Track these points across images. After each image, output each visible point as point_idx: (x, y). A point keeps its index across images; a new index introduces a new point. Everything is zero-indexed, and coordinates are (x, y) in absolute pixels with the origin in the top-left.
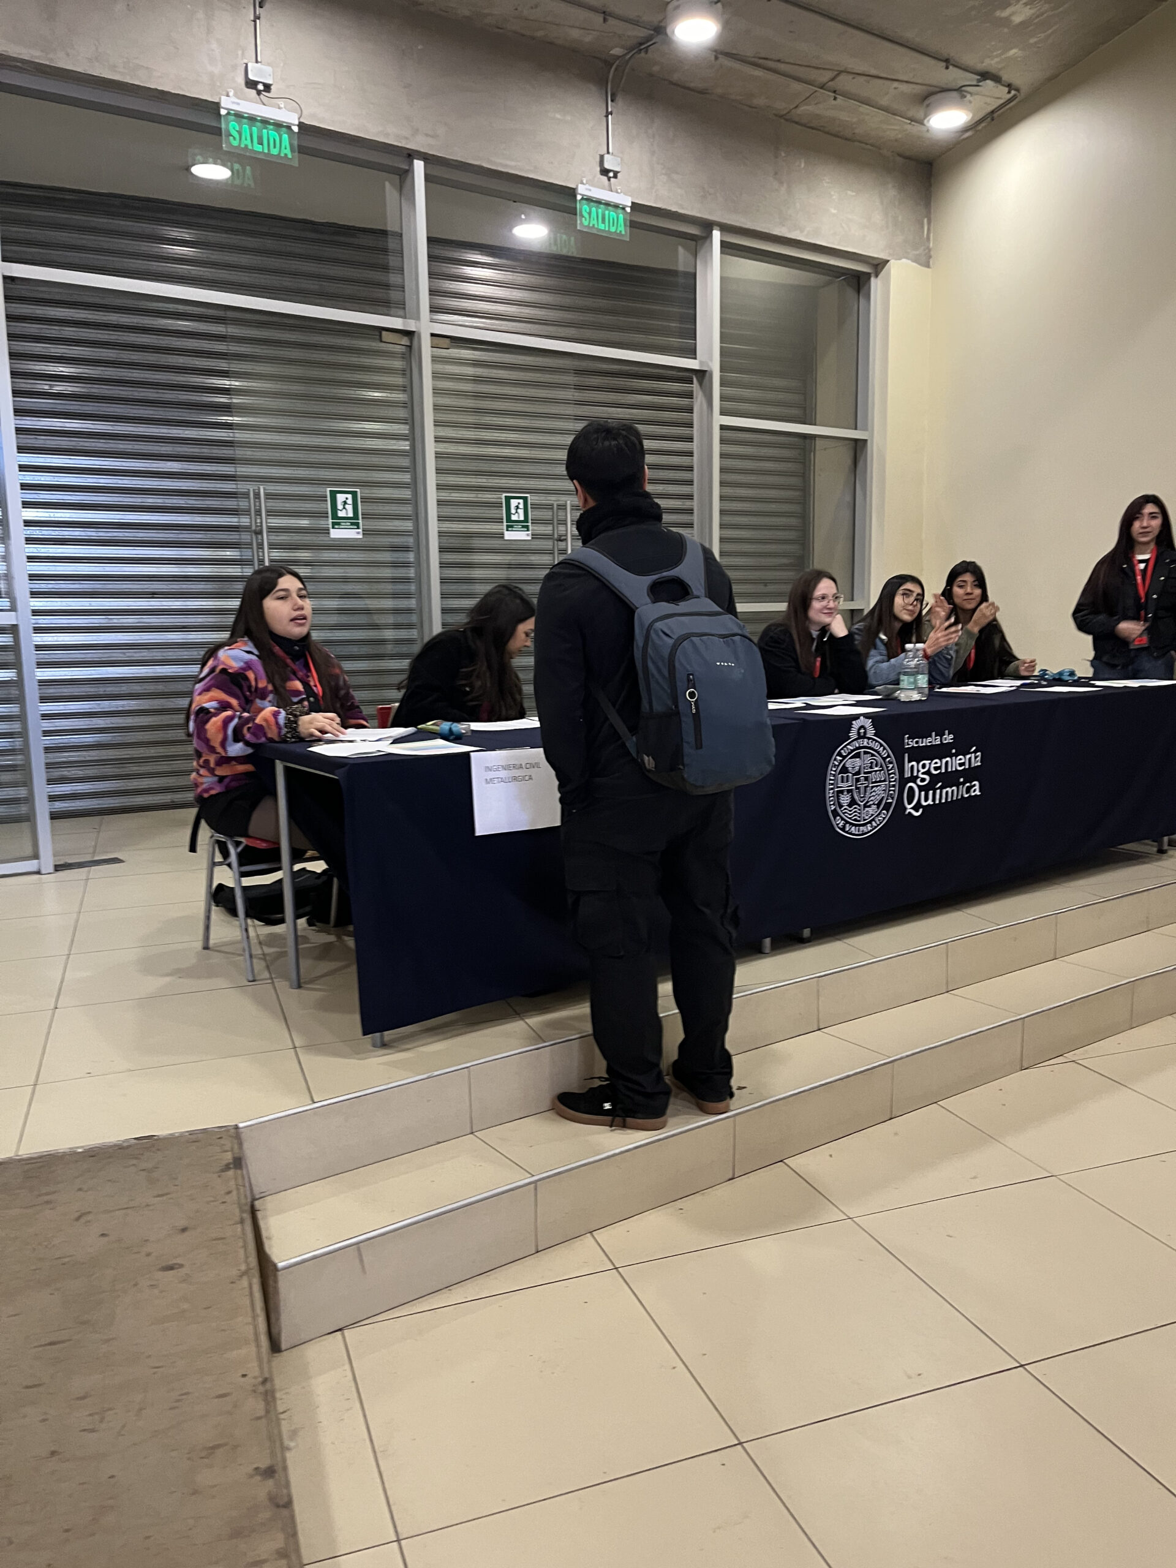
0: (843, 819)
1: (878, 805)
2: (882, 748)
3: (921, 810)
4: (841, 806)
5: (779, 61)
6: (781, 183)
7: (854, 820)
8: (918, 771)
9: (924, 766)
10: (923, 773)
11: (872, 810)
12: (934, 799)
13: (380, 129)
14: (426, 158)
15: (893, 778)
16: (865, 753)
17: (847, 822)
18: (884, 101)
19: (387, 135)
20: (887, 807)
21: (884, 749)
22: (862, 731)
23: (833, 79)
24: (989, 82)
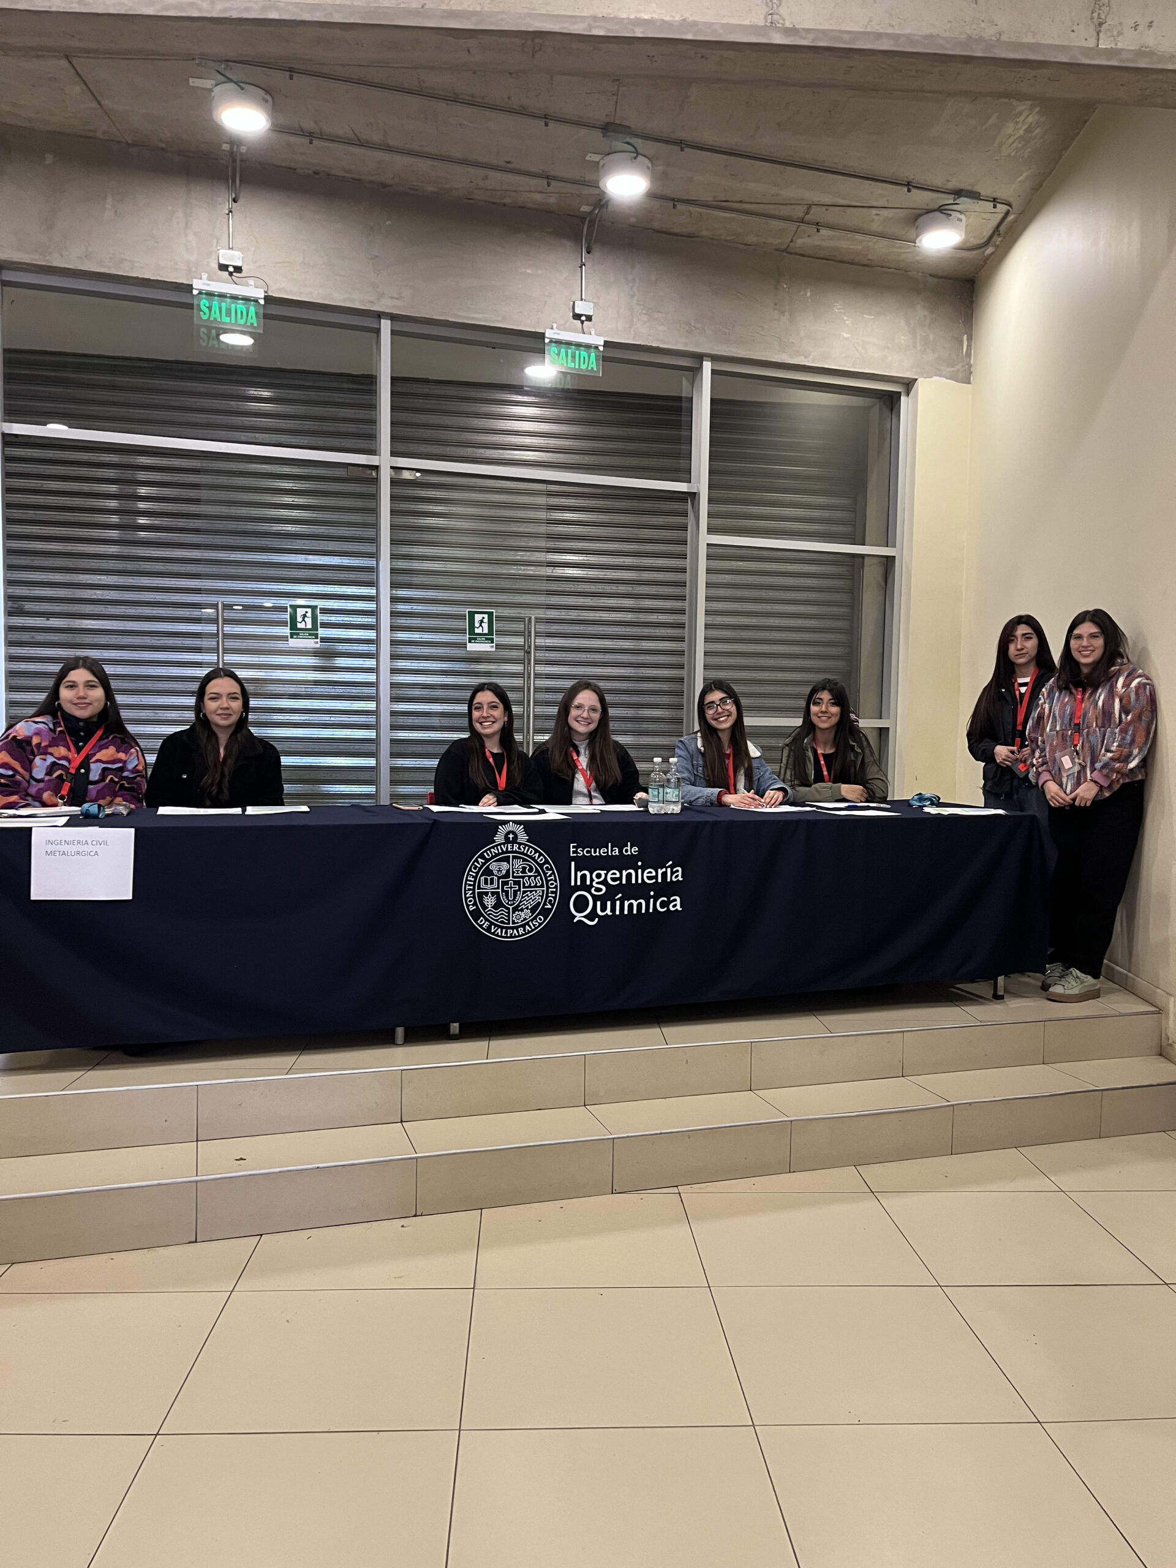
0: (486, 920)
1: (533, 910)
2: (537, 854)
3: (597, 920)
4: (485, 907)
5: (741, 202)
6: (783, 313)
7: (501, 922)
8: (592, 880)
9: (599, 876)
10: (597, 883)
11: (525, 914)
12: (613, 909)
13: (346, 296)
14: (393, 317)
15: (552, 884)
16: (514, 857)
17: (492, 923)
18: (876, 227)
19: (353, 300)
20: (545, 912)
21: (541, 855)
22: (511, 836)
23: (807, 213)
24: (963, 199)
